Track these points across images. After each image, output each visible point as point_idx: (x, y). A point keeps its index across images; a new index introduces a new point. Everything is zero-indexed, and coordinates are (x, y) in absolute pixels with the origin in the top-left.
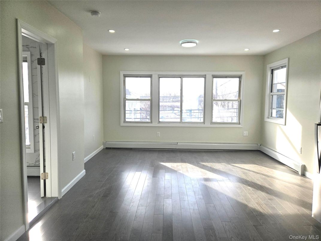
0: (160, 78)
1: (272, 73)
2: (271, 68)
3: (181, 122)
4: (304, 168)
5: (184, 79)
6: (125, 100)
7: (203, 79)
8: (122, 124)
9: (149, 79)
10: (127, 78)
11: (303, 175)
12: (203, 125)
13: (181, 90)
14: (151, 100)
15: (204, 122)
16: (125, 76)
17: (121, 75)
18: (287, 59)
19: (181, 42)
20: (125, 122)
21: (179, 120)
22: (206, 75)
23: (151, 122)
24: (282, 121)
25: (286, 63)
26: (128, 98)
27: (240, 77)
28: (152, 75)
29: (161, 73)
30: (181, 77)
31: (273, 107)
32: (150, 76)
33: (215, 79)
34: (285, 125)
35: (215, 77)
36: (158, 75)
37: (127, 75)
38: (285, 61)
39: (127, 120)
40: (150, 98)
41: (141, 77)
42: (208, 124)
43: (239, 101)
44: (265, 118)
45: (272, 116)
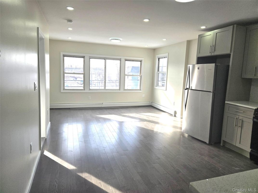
0: (90, 58)
1: (159, 60)
2: (158, 57)
3: (105, 89)
4: (175, 113)
5: (107, 60)
6: (64, 73)
7: (119, 61)
8: (62, 91)
9: (83, 59)
10: (65, 58)
11: (175, 116)
12: (119, 91)
13: (105, 68)
14: (84, 74)
15: (120, 89)
16: (64, 56)
17: (61, 55)
18: (168, 54)
19: (110, 39)
20: (64, 89)
21: (103, 88)
22: (121, 59)
23: (84, 89)
24: (164, 88)
25: (167, 56)
26: (67, 72)
27: (141, 61)
28: (85, 56)
29: (91, 55)
30: (105, 59)
31: (159, 80)
32: (83, 57)
33: (126, 62)
34: (166, 90)
35: (126, 60)
36: (89, 57)
37: (65, 55)
38: (167, 55)
39: (66, 88)
40: (83, 73)
41: (76, 57)
42: (122, 91)
43: (141, 76)
44: (155, 86)
45: (158, 85)
